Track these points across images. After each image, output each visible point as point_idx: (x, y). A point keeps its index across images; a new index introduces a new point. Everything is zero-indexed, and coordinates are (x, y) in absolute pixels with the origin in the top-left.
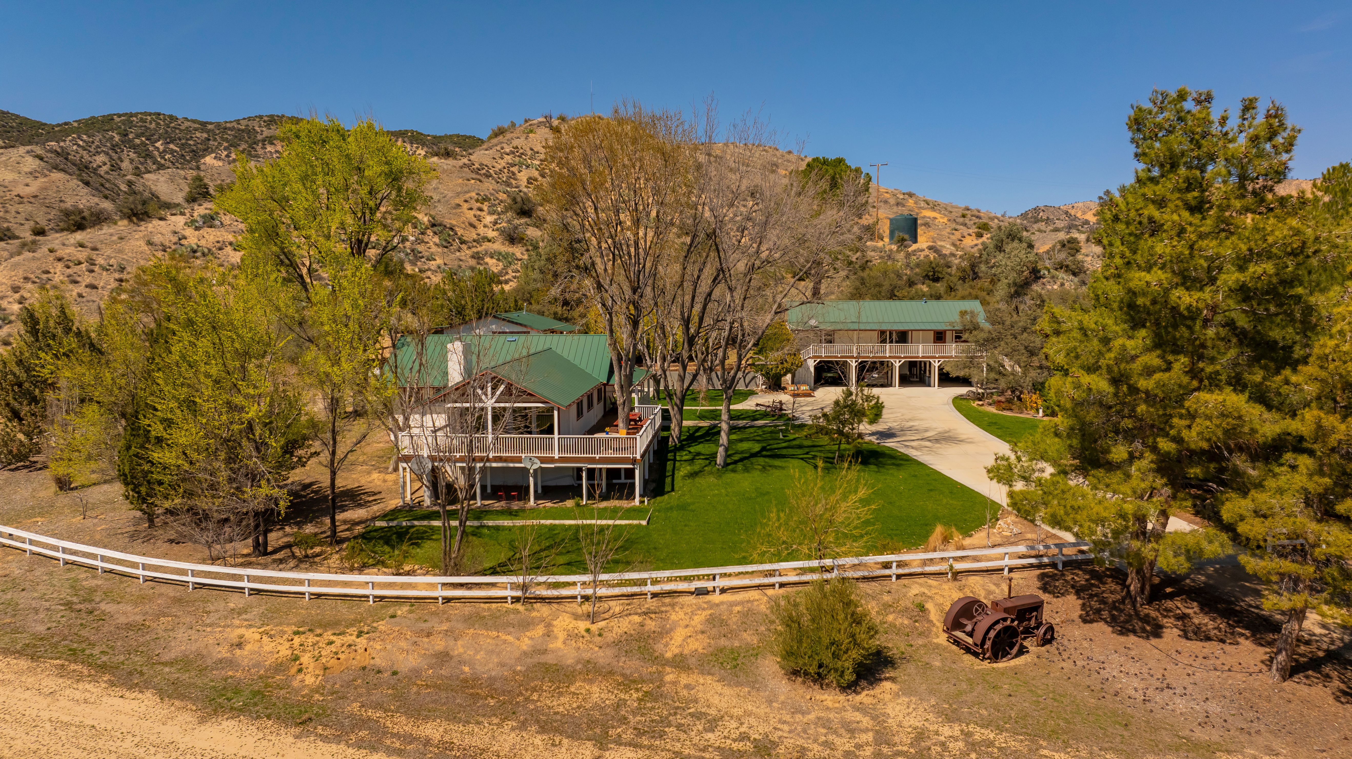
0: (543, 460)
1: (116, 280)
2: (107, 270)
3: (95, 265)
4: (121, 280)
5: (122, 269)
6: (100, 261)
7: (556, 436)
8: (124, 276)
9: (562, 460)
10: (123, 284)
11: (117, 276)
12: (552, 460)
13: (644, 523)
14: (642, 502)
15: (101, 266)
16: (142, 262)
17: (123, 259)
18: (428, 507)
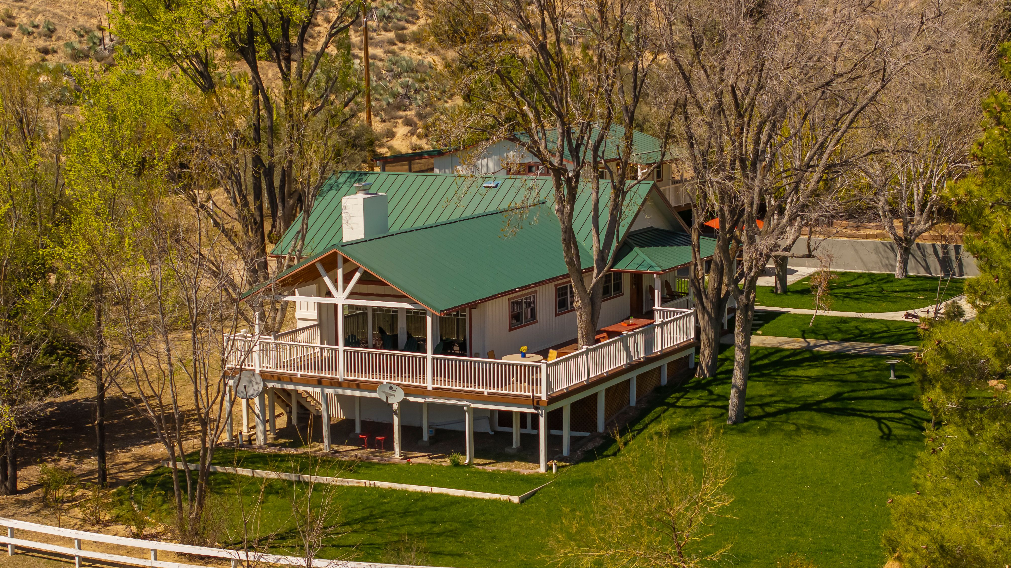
0: (409, 391)
1: (39, 50)
2: (30, 34)
3: (14, 25)
4: (46, 51)
5: (50, 32)
6: (23, 19)
7: (429, 355)
8: (51, 44)
9: (437, 392)
10: (48, 57)
11: (41, 43)
12: (422, 392)
13: (515, 499)
14: (549, 468)
15: (21, 27)
16: (81, 20)
17: (55, 14)
18: (261, 447)
